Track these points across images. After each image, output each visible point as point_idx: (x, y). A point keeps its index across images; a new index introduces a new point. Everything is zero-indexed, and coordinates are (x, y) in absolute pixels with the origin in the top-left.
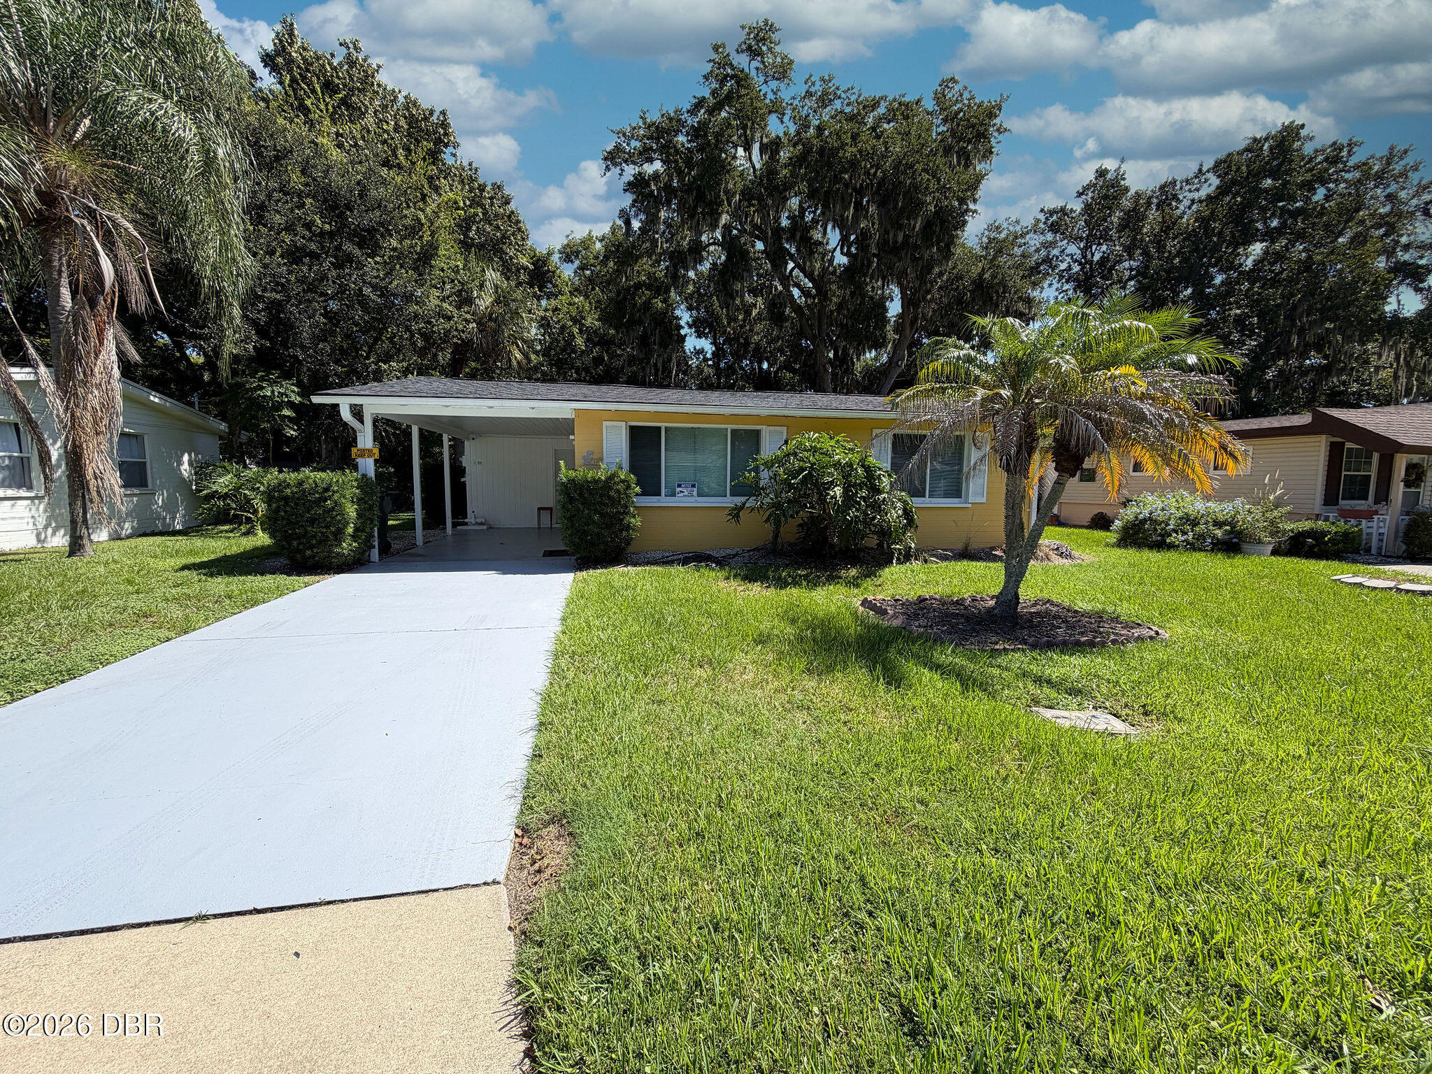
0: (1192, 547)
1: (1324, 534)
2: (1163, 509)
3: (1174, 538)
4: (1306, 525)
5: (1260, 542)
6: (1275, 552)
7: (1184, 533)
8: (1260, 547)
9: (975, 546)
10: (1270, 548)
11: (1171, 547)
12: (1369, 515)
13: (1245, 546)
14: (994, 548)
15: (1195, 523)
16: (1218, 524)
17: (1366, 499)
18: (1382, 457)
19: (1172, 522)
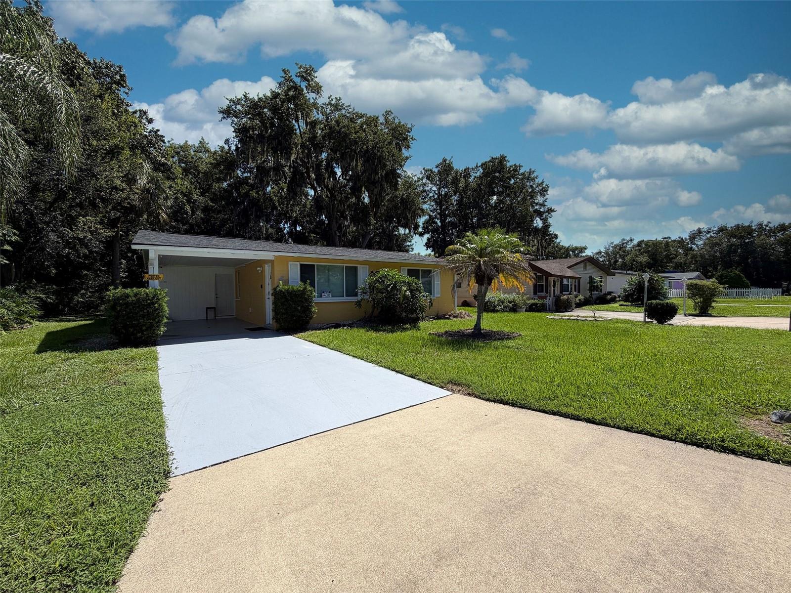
0: (504, 311)
1: (537, 304)
2: (492, 298)
3: (499, 308)
4: (533, 301)
5: (521, 308)
6: (526, 311)
7: (501, 306)
8: (522, 310)
9: (440, 314)
10: (524, 309)
11: (497, 311)
12: (545, 297)
13: (518, 309)
14: (445, 315)
15: (503, 302)
16: (510, 302)
17: (543, 292)
18: (546, 277)
19: (496, 302)
